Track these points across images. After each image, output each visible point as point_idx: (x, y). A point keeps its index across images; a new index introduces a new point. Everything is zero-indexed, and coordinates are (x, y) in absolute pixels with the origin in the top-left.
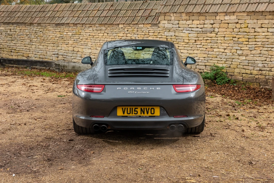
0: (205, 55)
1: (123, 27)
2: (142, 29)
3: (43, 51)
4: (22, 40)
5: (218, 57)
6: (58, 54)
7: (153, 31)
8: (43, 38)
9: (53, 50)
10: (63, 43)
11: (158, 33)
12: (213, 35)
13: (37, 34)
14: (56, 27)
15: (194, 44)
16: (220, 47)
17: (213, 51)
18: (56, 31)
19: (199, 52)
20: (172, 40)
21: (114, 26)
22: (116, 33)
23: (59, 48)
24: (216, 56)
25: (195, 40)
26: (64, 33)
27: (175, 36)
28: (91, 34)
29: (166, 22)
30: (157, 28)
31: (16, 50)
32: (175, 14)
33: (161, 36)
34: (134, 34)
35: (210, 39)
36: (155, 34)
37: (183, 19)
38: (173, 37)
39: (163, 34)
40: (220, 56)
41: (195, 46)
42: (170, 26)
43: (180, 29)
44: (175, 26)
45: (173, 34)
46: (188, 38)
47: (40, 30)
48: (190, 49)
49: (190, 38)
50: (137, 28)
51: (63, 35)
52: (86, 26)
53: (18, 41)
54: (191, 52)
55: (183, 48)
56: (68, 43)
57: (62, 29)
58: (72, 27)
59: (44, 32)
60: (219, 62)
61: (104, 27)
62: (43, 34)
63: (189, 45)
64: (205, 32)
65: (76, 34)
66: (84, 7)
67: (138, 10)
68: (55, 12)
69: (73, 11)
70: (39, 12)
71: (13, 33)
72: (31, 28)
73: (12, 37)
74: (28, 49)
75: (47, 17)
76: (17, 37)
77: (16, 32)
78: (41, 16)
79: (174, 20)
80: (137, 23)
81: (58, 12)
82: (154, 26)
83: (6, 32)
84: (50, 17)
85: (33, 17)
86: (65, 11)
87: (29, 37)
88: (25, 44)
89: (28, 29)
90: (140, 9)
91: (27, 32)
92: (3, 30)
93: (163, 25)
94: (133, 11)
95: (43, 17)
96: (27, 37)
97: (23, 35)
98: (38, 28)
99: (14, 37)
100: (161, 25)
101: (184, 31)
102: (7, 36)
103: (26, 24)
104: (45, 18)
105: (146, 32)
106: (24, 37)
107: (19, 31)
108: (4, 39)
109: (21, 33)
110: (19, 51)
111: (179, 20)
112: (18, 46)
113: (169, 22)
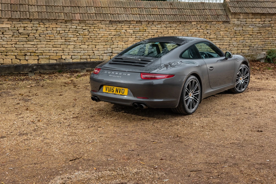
0: (263, 43)
1: (196, 24)
2: (215, 26)
3: (88, 51)
4: (49, 40)
5: (272, 43)
6: (112, 52)
7: (225, 27)
8: (88, 37)
9: (106, 49)
10: (120, 41)
11: (229, 28)
12: (270, 28)
13: (79, 32)
14: (111, 24)
15: (256, 35)
16: (273, 36)
17: (269, 39)
18: (110, 28)
19: (259, 40)
20: (240, 33)
21: (186, 24)
22: (188, 29)
23: (113, 46)
24: (270, 42)
26: (122, 30)
27: (242, 30)
28: (158, 31)
29: (236, 20)
30: (228, 24)
31: (35, 52)
32: (243, 14)
33: (231, 31)
34: (207, 29)
35: (268, 31)
36: (226, 29)
37: (250, 18)
38: (241, 31)
39: (233, 29)
40: (273, 42)
41: (257, 37)
42: (239, 22)
43: (247, 25)
44: (243, 23)
45: (241, 28)
46: (252, 31)
47: (84, 28)
48: (253, 39)
49: (254, 32)
50: (210, 24)
51: (120, 33)
52: (153, 23)
54: (254, 41)
56: (127, 41)
57: (119, 26)
58: (135, 24)
59: (90, 30)
60: (272, 46)
61: (175, 24)
62: (88, 32)
63: (252, 36)
64: (265, 27)
65: (140, 31)
66: (135, 4)
67: (202, 10)
68: (98, 8)
69: (125, 8)
70: (70, 7)
71: (30, 31)
72: (67, 26)
73: (30, 36)
74: (60, 50)
75: (92, 13)
76: (39, 36)
77: (37, 30)
78: (81, 12)
79: (243, 18)
80: (212, 20)
81: (103, 8)
82: (225, 23)
83: (14, 31)
84: (97, 13)
85: (68, 13)
86: (113, 8)
87: (63, 36)
88: (55, 44)
89: (62, 26)
90: (204, 9)
91: (59, 31)
92: (8, 28)
93: (234, 22)
94: (198, 10)
95: (85, 13)
96: (59, 36)
97: (51, 34)
98: (79, 25)
99: (34, 36)
100: (232, 22)
101: (250, 26)
102: (18, 36)
103: (58, 21)
104: (89, 14)
105: (219, 28)
106: (54, 36)
107: (43, 29)
108: (11, 40)
109: (48, 32)
110: (42, 53)
111: (246, 19)
112: (40, 47)
113: (238, 19)
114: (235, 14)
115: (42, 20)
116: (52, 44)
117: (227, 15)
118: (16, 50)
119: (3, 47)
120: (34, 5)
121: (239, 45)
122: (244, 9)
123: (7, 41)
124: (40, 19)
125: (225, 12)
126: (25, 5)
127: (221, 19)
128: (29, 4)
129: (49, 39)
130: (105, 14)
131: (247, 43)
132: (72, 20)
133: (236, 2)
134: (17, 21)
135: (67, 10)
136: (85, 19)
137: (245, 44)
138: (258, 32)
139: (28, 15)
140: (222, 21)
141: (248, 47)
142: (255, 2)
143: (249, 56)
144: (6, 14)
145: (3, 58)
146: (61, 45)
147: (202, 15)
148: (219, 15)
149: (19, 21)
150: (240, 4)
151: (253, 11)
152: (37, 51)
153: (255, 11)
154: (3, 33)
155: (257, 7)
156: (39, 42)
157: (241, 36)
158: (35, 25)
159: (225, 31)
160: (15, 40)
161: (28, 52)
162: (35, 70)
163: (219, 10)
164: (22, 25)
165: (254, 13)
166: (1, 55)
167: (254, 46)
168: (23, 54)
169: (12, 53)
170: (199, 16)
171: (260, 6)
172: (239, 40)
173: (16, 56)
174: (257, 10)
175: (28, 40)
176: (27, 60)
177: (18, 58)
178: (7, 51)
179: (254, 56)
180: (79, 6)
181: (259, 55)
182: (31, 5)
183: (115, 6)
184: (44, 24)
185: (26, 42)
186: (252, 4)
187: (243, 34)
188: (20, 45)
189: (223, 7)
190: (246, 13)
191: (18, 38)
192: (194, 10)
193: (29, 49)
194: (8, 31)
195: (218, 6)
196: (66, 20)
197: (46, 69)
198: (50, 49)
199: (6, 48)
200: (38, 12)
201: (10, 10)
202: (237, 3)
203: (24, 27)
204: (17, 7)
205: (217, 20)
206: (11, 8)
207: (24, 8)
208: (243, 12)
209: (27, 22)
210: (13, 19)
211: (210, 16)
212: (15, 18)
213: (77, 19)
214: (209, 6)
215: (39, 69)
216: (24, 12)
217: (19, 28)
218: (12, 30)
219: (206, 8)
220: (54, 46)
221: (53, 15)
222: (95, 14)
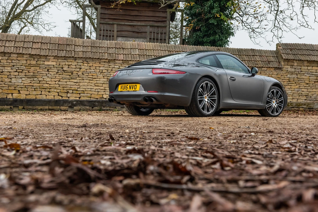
2: (265, 72)
4: (92, 79)
7: (277, 74)
11: (281, 75)
15: (314, 84)
19: (317, 90)
20: (295, 81)
25: (314, 82)
27: (297, 78)
29: (289, 67)
30: (281, 71)
31: (77, 90)
32: (298, 62)
33: (284, 78)
36: (279, 76)
37: (305, 65)
39: (286, 76)
41: (315, 86)
42: (293, 70)
43: (302, 73)
44: (298, 71)
45: (295, 76)
46: (309, 80)
48: (310, 88)
49: (310, 80)
50: (260, 70)
53: (83, 79)
54: (311, 90)
55: (304, 87)
63: (309, 85)
66: (181, 48)
67: (252, 56)
68: (142, 50)
69: (169, 51)
70: (115, 48)
71: (74, 70)
72: (110, 65)
73: (73, 74)
74: (102, 89)
75: (135, 54)
76: (82, 74)
77: (80, 69)
78: (124, 53)
79: (297, 66)
80: (262, 66)
81: (147, 51)
82: (278, 70)
83: (59, 68)
84: (140, 55)
85: (112, 53)
86: (157, 51)
87: (106, 75)
88: (97, 83)
89: (105, 66)
90: (254, 55)
91: (102, 70)
92: (54, 65)
93: (287, 69)
94: (247, 56)
95: (128, 54)
96: (102, 75)
97: (94, 73)
98: (122, 65)
99: (77, 74)
100: (285, 69)
101: (306, 75)
102: (62, 74)
103: (102, 60)
104: (132, 55)
105: (270, 74)
106: (96, 75)
107: (86, 68)
108: (55, 77)
109: (91, 71)
110: (84, 91)
111: (301, 66)
112: (82, 85)
113: (291, 67)
114: (288, 60)
115: (86, 58)
116: (94, 82)
117: (279, 62)
118: (59, 87)
119: (47, 83)
120: (80, 45)
121: (294, 94)
122: (298, 56)
123: (51, 78)
124: (84, 58)
125: (277, 59)
126: (72, 45)
127: (272, 65)
128: (76, 45)
129: (92, 77)
130: (149, 56)
131: (303, 93)
132: (115, 60)
133: (289, 50)
134: (63, 59)
135: (111, 51)
136: (128, 59)
137: (302, 94)
138: (315, 80)
139: (74, 53)
140: (274, 67)
141: (304, 96)
142: (312, 50)
143: (305, 105)
144: (53, 52)
145: (46, 94)
146: (103, 84)
147: (252, 61)
148: (270, 62)
149: (64, 59)
150: (293, 51)
151: (309, 59)
152: (79, 89)
153: (311, 58)
154: (48, 71)
155: (313, 55)
156: (81, 80)
157: (295, 85)
158: (79, 64)
159: (278, 78)
160: (58, 78)
161: (70, 90)
162: (75, 105)
163: (270, 56)
164: (67, 63)
165: (309, 61)
166: (45, 91)
167: (311, 95)
168: (66, 91)
169: (55, 90)
170: (248, 61)
171: (316, 54)
172: (294, 89)
173: (58, 93)
174: (313, 58)
175: (71, 78)
176: (69, 97)
177: (60, 95)
178: (51, 88)
179: (310, 105)
180: (124, 47)
181: (316, 104)
182: (77, 45)
183: (159, 49)
184: (88, 63)
185: (69, 79)
186: (308, 52)
187: (298, 82)
188: (63, 82)
189: (275, 54)
190: (301, 60)
191: (62, 76)
192: (243, 55)
193: (71, 86)
194: (53, 68)
195: (270, 53)
196: (109, 60)
197: (85, 106)
198: (92, 87)
199: (50, 84)
200: (83, 52)
201: (57, 49)
202: (291, 51)
203: (69, 65)
204: (64, 47)
205: (268, 65)
206: (58, 47)
207: (70, 48)
208: (297, 59)
209: (71, 61)
210: (58, 57)
211: (260, 62)
212: (60, 56)
213: (120, 59)
214: (259, 53)
215: (78, 105)
216: (70, 51)
217: (63, 66)
218: (57, 68)
219: (256, 54)
220: (96, 84)
221: (97, 55)
222: (139, 55)
